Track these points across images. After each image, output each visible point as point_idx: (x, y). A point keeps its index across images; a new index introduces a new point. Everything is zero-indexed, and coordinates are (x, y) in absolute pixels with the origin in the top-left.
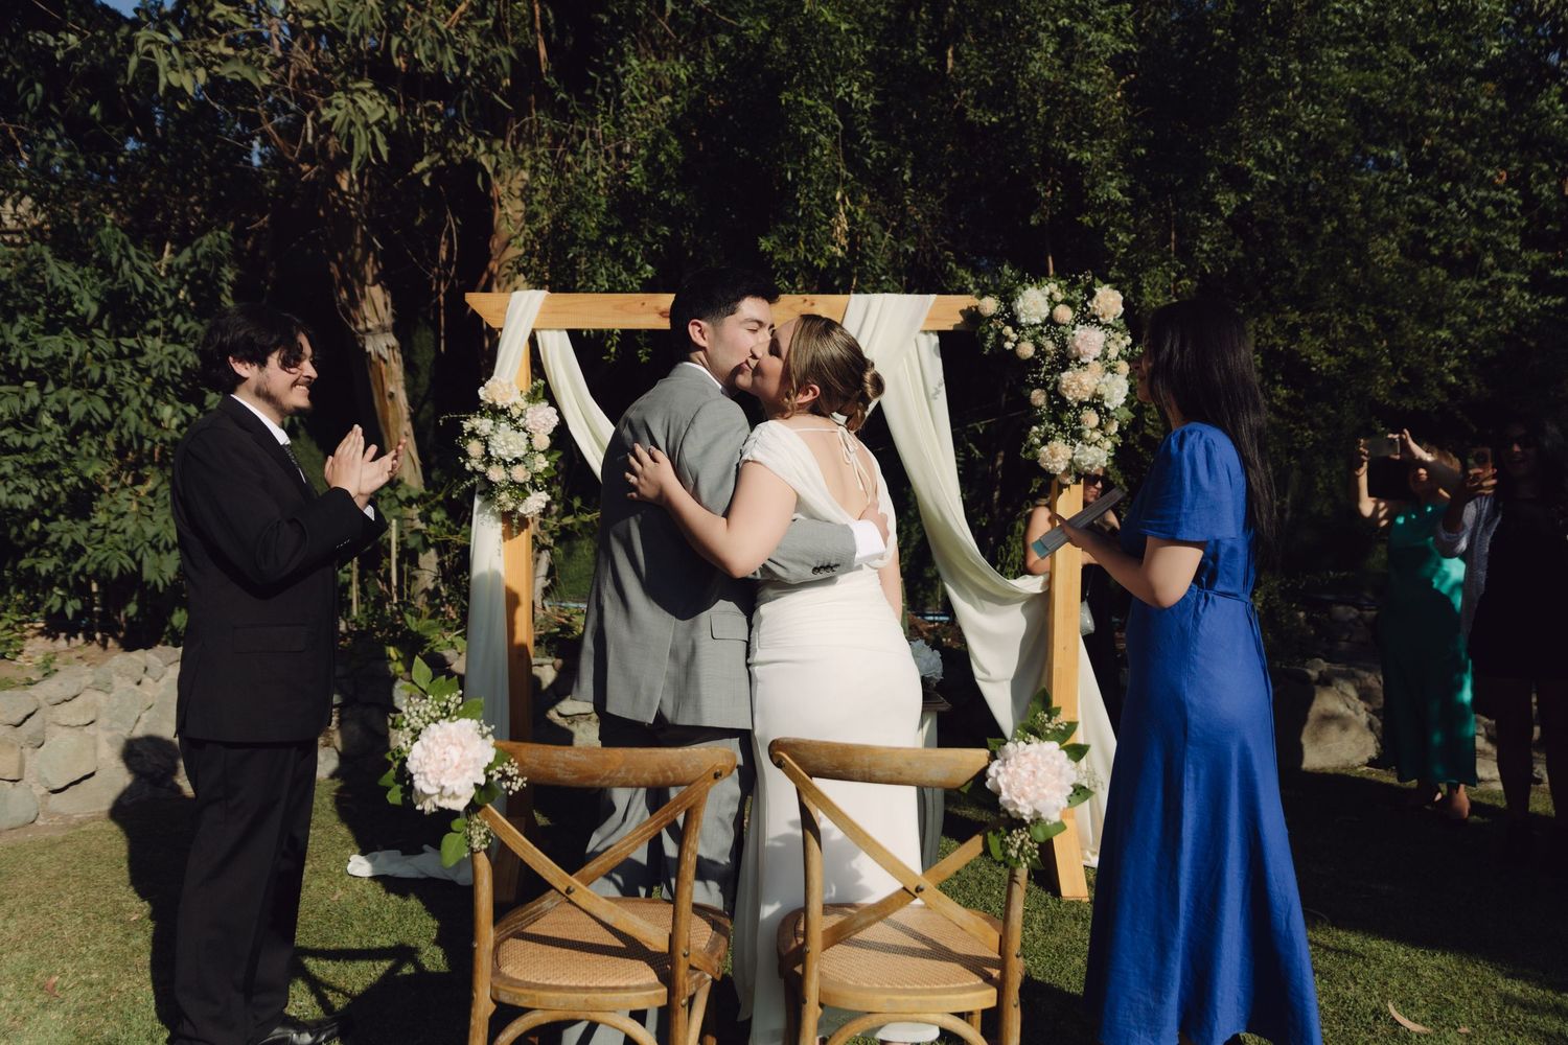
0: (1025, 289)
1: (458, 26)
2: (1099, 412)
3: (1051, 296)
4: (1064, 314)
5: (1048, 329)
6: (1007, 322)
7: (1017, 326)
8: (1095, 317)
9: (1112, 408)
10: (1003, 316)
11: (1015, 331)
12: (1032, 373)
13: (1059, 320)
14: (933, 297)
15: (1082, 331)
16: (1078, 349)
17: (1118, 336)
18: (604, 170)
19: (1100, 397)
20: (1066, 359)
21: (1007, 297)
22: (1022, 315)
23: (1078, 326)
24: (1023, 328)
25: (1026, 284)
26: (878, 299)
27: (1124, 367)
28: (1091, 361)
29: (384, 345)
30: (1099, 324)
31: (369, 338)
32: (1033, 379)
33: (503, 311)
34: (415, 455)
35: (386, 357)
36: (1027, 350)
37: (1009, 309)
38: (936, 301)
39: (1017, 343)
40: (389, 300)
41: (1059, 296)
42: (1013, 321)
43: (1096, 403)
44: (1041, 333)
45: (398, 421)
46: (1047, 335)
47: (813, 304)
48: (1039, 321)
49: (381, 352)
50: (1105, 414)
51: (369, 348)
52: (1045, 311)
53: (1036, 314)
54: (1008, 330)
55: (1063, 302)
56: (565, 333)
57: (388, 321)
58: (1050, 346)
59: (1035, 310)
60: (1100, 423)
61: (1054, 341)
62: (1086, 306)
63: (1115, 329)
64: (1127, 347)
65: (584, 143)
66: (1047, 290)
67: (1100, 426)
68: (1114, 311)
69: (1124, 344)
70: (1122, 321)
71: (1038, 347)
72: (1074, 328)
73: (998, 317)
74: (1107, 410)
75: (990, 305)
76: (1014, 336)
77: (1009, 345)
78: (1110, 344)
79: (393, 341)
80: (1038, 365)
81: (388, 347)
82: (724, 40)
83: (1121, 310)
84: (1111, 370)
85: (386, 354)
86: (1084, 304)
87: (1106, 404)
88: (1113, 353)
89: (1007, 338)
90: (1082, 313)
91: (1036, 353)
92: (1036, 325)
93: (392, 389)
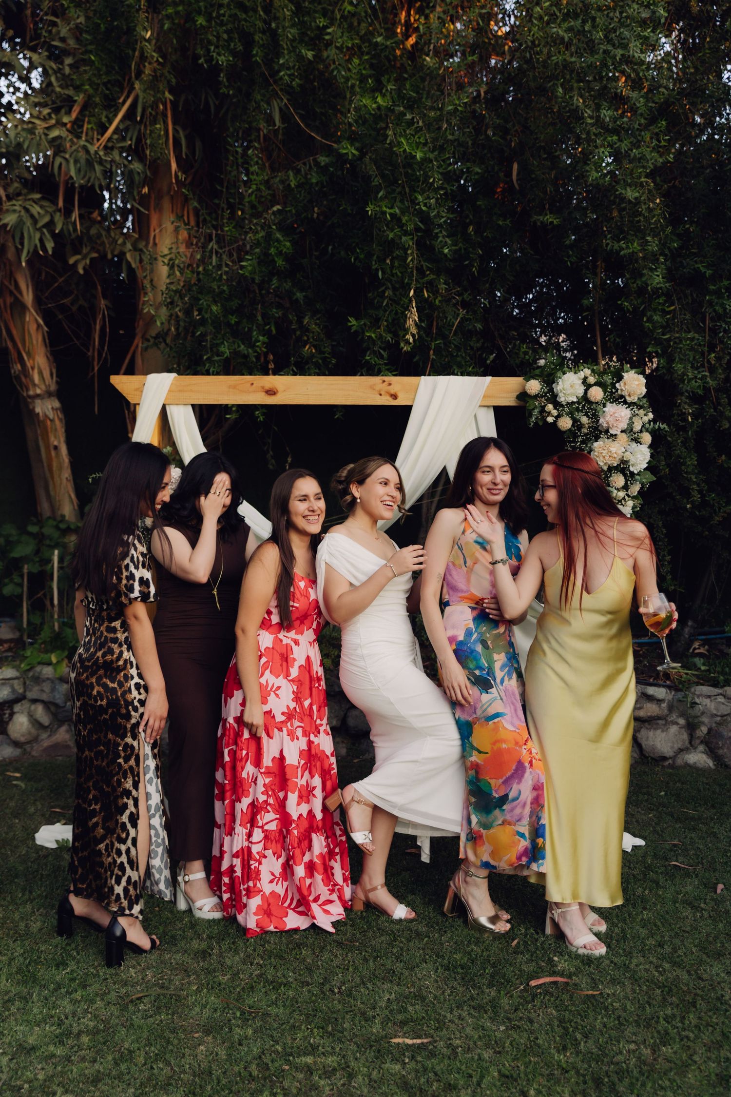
0: (564, 373)
1: (106, 148)
2: (625, 475)
3: (585, 379)
4: (596, 393)
5: (583, 407)
6: (549, 401)
7: (557, 405)
8: (622, 397)
9: (636, 472)
10: (545, 396)
11: (555, 408)
12: (570, 442)
13: (593, 399)
14: (489, 379)
15: (610, 408)
16: (608, 423)
17: (642, 412)
18: (227, 266)
19: (626, 462)
20: (598, 432)
21: (549, 380)
22: (561, 395)
23: (608, 404)
24: (562, 406)
25: (566, 369)
26: (443, 381)
27: (647, 438)
28: (618, 433)
29: (50, 407)
30: (625, 402)
31: (38, 402)
32: (571, 447)
33: (140, 390)
34: (73, 496)
35: (51, 417)
36: (565, 423)
37: (551, 390)
38: (491, 382)
39: (557, 417)
40: (54, 371)
41: (592, 380)
42: (553, 399)
43: (623, 467)
44: (577, 409)
45: (60, 468)
46: (582, 411)
47: (390, 384)
48: (575, 400)
49: (47, 413)
50: (630, 476)
51: (38, 410)
52: (581, 391)
53: (572, 394)
54: (550, 407)
55: (596, 384)
56: (190, 408)
57: (53, 387)
58: (584, 420)
59: (572, 391)
60: (626, 483)
61: (588, 416)
62: (615, 387)
63: (641, 407)
64: (650, 421)
65: (211, 244)
66: (582, 374)
67: (626, 487)
68: (639, 392)
69: (646, 419)
70: (645, 400)
71: (575, 421)
72: (604, 406)
73: (542, 396)
74: (632, 474)
75: (534, 386)
76: (555, 413)
77: (550, 419)
78: (634, 419)
79: (57, 404)
80: (575, 436)
81: (52, 408)
82: (323, 160)
83: (644, 390)
84: (637, 441)
85: (51, 415)
86: (613, 385)
87: (631, 469)
88: (637, 427)
89: (549, 413)
90: (612, 393)
91: (573, 425)
92: (573, 403)
93: (56, 443)
